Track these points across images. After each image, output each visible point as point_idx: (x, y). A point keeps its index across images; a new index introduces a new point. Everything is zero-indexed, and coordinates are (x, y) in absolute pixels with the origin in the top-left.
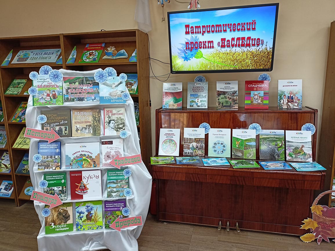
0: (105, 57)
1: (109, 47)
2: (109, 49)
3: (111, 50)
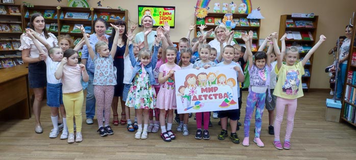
3: (113, 16)
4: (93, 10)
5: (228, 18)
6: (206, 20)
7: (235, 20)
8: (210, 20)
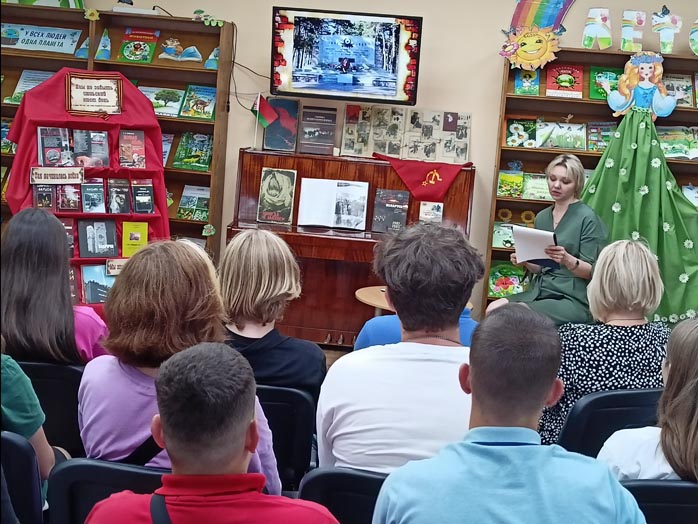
0: (163, 56)
1: (168, 39)
2: (169, 42)
3: (172, 44)
4: (96, 17)
5: (643, 73)
6: (551, 80)
7: (676, 83)
8: (565, 78)
